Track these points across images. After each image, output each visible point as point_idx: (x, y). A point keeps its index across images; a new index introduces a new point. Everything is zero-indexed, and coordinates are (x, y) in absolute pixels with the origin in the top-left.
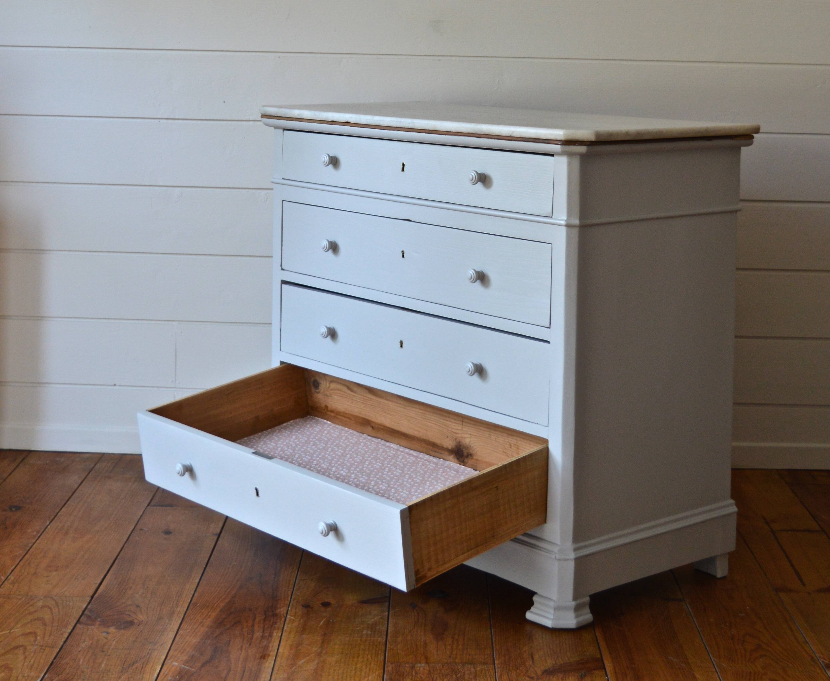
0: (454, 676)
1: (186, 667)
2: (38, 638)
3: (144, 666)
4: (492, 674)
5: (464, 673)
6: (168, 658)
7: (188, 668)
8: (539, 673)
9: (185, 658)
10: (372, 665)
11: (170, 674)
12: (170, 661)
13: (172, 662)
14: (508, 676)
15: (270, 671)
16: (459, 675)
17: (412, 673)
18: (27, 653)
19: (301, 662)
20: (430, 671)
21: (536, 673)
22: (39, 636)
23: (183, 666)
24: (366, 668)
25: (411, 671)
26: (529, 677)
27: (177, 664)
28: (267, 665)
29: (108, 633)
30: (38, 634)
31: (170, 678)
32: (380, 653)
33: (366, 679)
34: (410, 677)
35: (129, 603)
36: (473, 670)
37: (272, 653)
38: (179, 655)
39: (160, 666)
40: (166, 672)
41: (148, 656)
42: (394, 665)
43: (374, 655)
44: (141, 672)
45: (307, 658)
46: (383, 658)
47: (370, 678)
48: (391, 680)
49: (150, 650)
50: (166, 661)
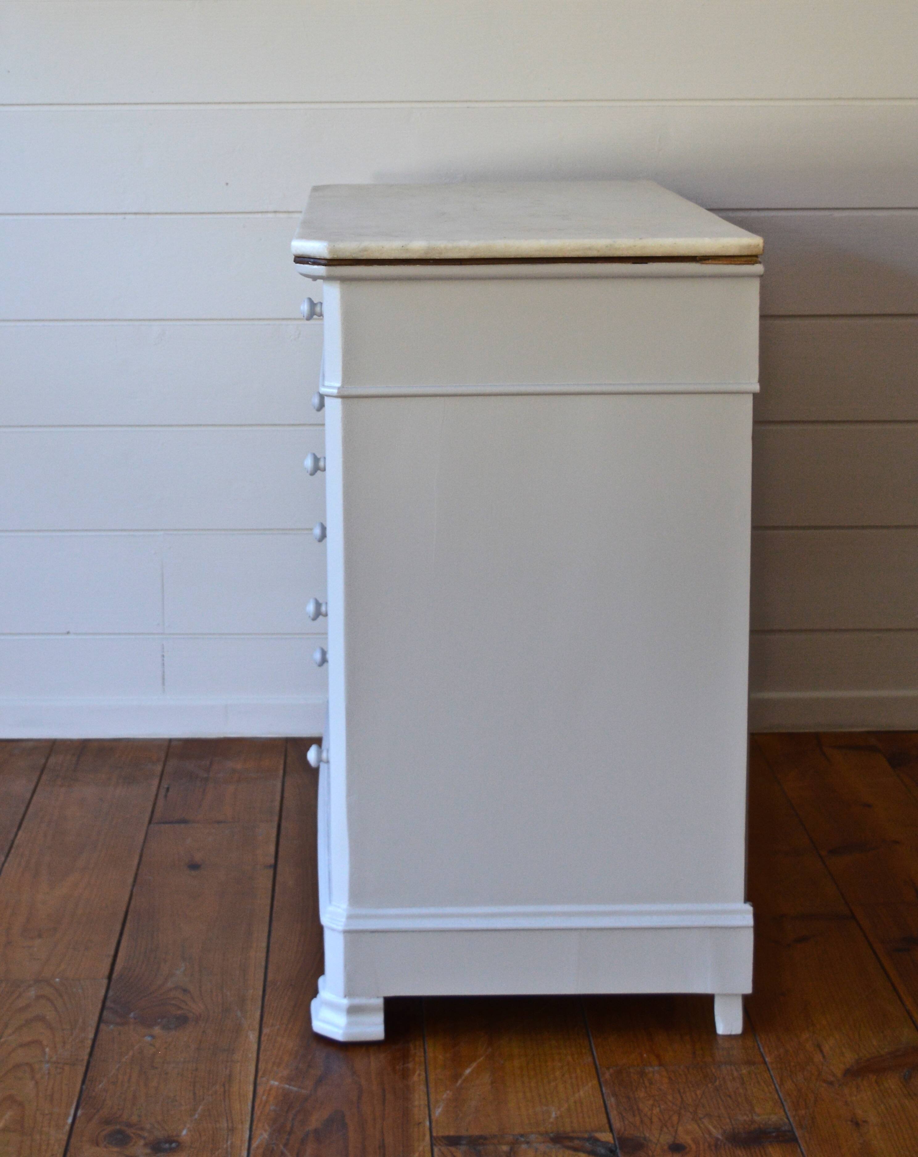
0: (710, 1085)
1: (291, 1087)
2: (47, 1050)
3: (227, 1088)
4: (767, 1078)
6: (259, 1073)
7: (295, 1089)
8: (840, 1075)
9: (286, 1073)
10: (578, 1071)
11: (271, 1099)
12: (264, 1079)
13: (268, 1080)
14: (793, 1081)
15: (423, 1087)
16: (717, 1083)
17: (644, 1083)
18: (38, 1076)
19: (468, 1071)
20: (670, 1079)
21: (835, 1076)
22: (47, 1046)
23: (287, 1086)
24: (571, 1078)
25: (641, 1081)
26: (825, 1081)
27: (276, 1083)
28: (415, 1078)
29: (153, 1037)
30: (45, 1043)
31: (272, 1108)
32: (584, 1051)
33: (577, 1095)
34: (643, 1090)
35: (170, 985)
36: (736, 1074)
37: (417, 1059)
38: (275, 1068)
39: (251, 1088)
40: (264, 1098)
41: (228, 1072)
42: (611, 1070)
43: (576, 1056)
44: (224, 1100)
45: (474, 1065)
46: (590, 1059)
47: (582, 1093)
48: (615, 1095)
49: (227, 1062)
50: (258, 1079)
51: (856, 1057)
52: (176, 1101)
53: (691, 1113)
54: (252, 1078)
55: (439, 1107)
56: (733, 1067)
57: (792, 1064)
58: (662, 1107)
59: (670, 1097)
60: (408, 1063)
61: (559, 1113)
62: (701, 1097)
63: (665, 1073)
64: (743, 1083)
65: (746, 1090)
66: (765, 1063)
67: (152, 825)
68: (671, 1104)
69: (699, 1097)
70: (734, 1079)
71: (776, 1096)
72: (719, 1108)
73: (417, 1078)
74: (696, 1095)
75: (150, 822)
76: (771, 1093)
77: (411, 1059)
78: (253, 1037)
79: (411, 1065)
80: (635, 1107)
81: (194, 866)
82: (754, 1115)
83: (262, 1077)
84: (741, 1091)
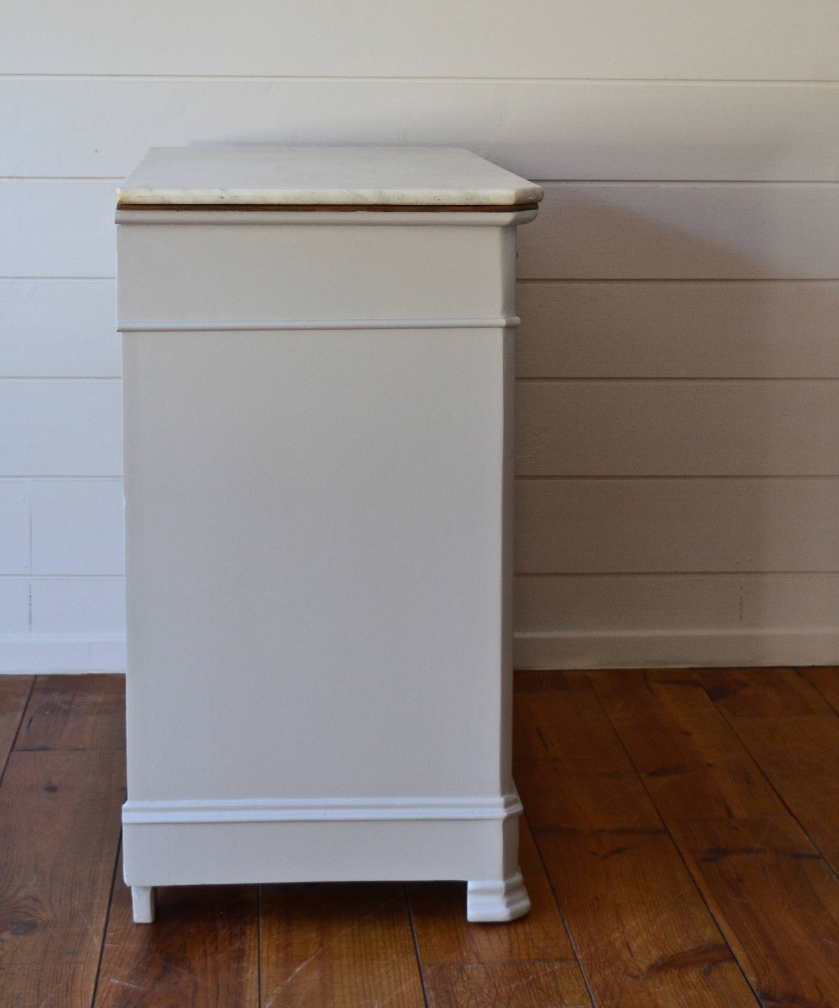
0: (524, 980)
1: (131, 985)
3: (69, 985)
4: (578, 973)
5: (537, 974)
6: (102, 973)
7: (134, 986)
8: (644, 968)
9: (126, 972)
10: (402, 968)
11: (110, 997)
12: (105, 978)
13: (109, 979)
14: (601, 976)
15: (255, 984)
16: (531, 977)
17: (462, 978)
19: (298, 969)
20: (487, 974)
21: (640, 970)
23: (127, 984)
24: (395, 974)
25: (460, 976)
26: (631, 975)
27: (117, 982)
28: (249, 976)
31: (112, 1003)
32: (408, 951)
33: (399, 990)
34: (461, 984)
35: (21, 894)
36: (548, 970)
37: (251, 959)
38: (117, 968)
39: (93, 986)
40: (105, 994)
41: (71, 972)
42: (433, 967)
43: (401, 955)
44: (67, 996)
45: (304, 964)
46: (414, 958)
47: (404, 987)
48: (434, 989)
49: (71, 963)
50: (100, 978)
51: (662, 954)
52: (21, 998)
53: (505, 1005)
54: (93, 977)
55: (269, 1001)
56: (546, 964)
57: (602, 960)
58: (478, 999)
59: (486, 991)
60: (243, 962)
61: (381, 1005)
62: (515, 990)
63: (483, 970)
64: (555, 978)
65: (557, 983)
66: (576, 959)
67: (13, 753)
68: (486, 997)
69: (513, 990)
70: (546, 974)
71: (585, 990)
72: (531, 1000)
73: (251, 975)
74: (511, 989)
75: (12, 749)
76: (579, 986)
77: (246, 959)
78: (97, 941)
79: (245, 965)
80: (453, 999)
81: (51, 789)
82: (563, 1005)
83: (103, 976)
84: (552, 984)
